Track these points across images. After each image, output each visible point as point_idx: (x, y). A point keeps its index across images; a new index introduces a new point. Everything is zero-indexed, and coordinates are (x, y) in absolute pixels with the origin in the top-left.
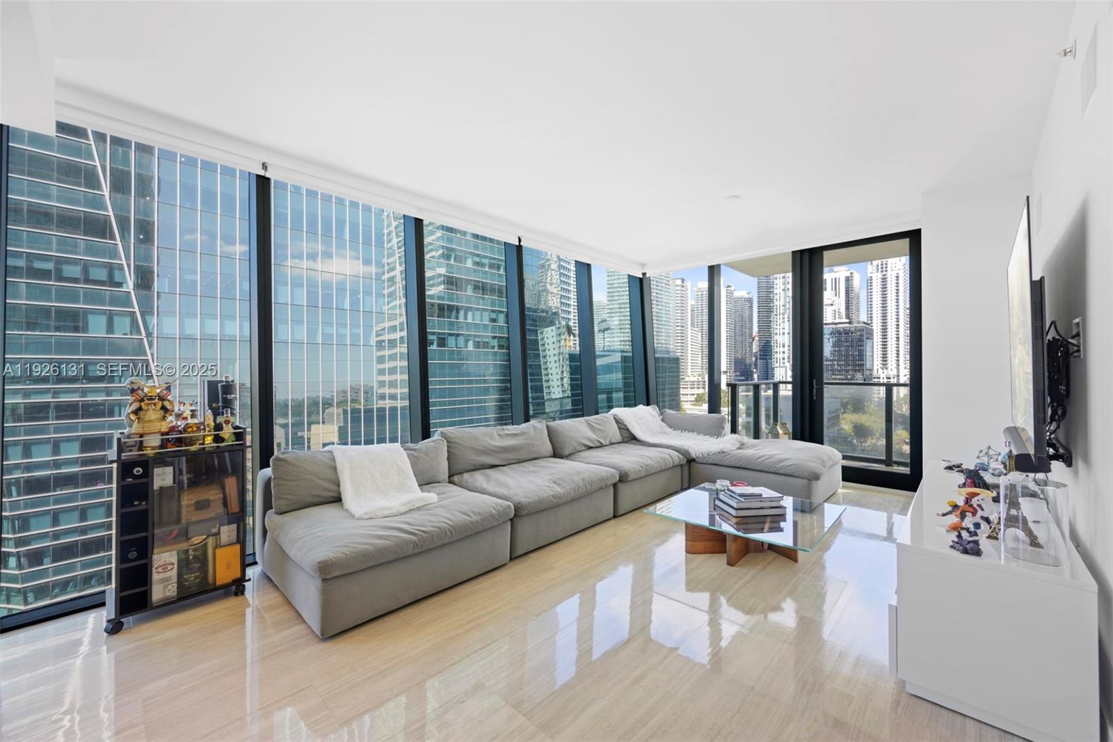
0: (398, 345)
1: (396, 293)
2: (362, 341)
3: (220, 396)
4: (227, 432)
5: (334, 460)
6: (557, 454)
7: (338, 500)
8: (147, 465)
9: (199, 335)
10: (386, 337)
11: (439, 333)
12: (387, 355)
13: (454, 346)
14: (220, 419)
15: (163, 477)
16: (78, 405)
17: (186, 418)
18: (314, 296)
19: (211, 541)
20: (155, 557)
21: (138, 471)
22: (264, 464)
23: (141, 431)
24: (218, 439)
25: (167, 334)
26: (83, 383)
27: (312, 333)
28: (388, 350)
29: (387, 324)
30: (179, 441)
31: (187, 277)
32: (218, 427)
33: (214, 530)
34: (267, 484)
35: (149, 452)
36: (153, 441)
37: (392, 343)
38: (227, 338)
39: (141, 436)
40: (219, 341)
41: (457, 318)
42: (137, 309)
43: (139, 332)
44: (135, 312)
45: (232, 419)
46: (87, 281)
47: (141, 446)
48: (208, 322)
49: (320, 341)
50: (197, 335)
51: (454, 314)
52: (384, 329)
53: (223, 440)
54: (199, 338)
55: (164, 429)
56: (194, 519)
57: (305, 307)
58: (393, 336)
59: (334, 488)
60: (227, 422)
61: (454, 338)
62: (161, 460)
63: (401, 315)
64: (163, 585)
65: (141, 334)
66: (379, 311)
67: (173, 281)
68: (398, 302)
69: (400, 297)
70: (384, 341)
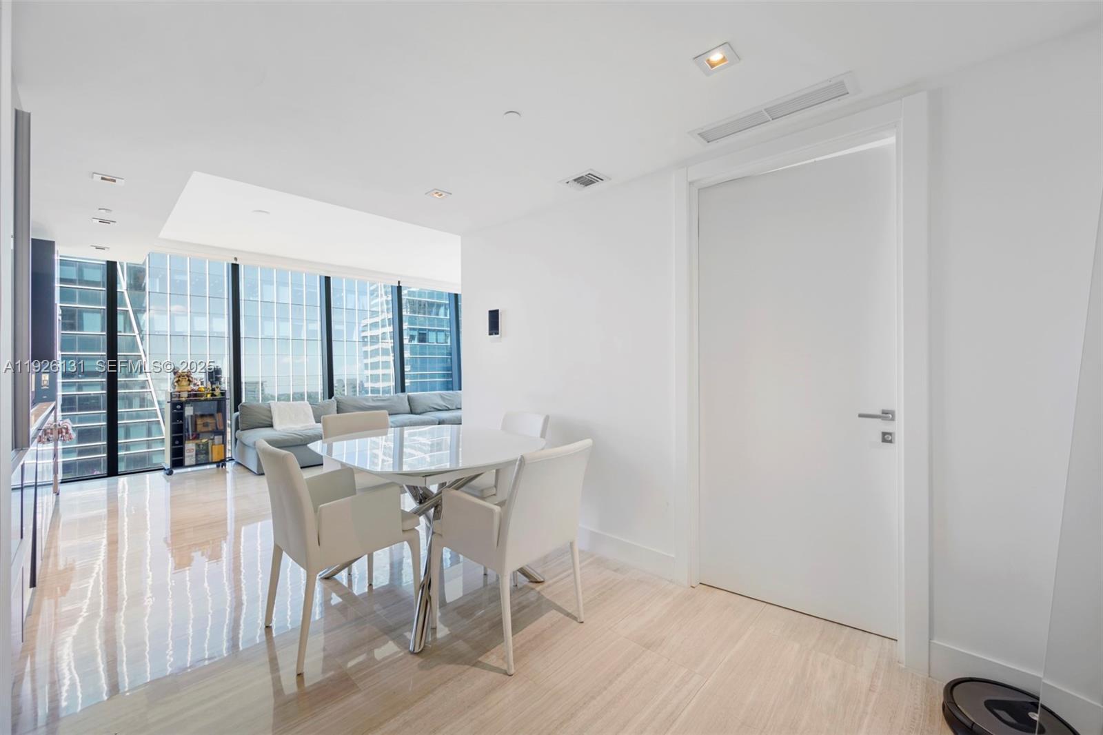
0: (380, 341)
1: (377, 291)
2: (345, 337)
3: (214, 375)
4: (217, 392)
5: (270, 407)
6: (412, 412)
7: (271, 426)
8: (182, 404)
9: (189, 332)
10: (368, 333)
11: (420, 329)
12: (369, 350)
13: (435, 341)
14: (214, 386)
15: (189, 411)
16: (75, 398)
17: (198, 385)
18: (300, 294)
19: (210, 441)
20: (186, 445)
21: (179, 407)
22: (236, 410)
23: (179, 390)
24: (213, 395)
25: (158, 332)
26: (79, 378)
27: (297, 329)
28: (371, 345)
29: (369, 321)
30: (195, 395)
31: (178, 277)
32: (213, 390)
33: (212, 437)
34: (237, 418)
35: (184, 399)
36: (184, 396)
37: (375, 339)
38: (216, 335)
39: (179, 392)
40: (208, 338)
41: (437, 314)
42: (129, 308)
43: (132, 330)
44: (127, 311)
45: (219, 386)
46: (82, 282)
47: (179, 397)
48: (197, 320)
49: (304, 337)
50: (187, 332)
51: (434, 310)
52: (366, 325)
53: (215, 396)
54: (189, 335)
55: (190, 390)
56: (203, 430)
57: (290, 305)
58: (375, 332)
59: (270, 420)
60: (217, 387)
61: (434, 333)
62: (187, 402)
63: (382, 312)
64: (189, 457)
65: (134, 332)
66: (361, 308)
67: (163, 281)
68: (379, 300)
69: (382, 295)
70: (366, 337)
